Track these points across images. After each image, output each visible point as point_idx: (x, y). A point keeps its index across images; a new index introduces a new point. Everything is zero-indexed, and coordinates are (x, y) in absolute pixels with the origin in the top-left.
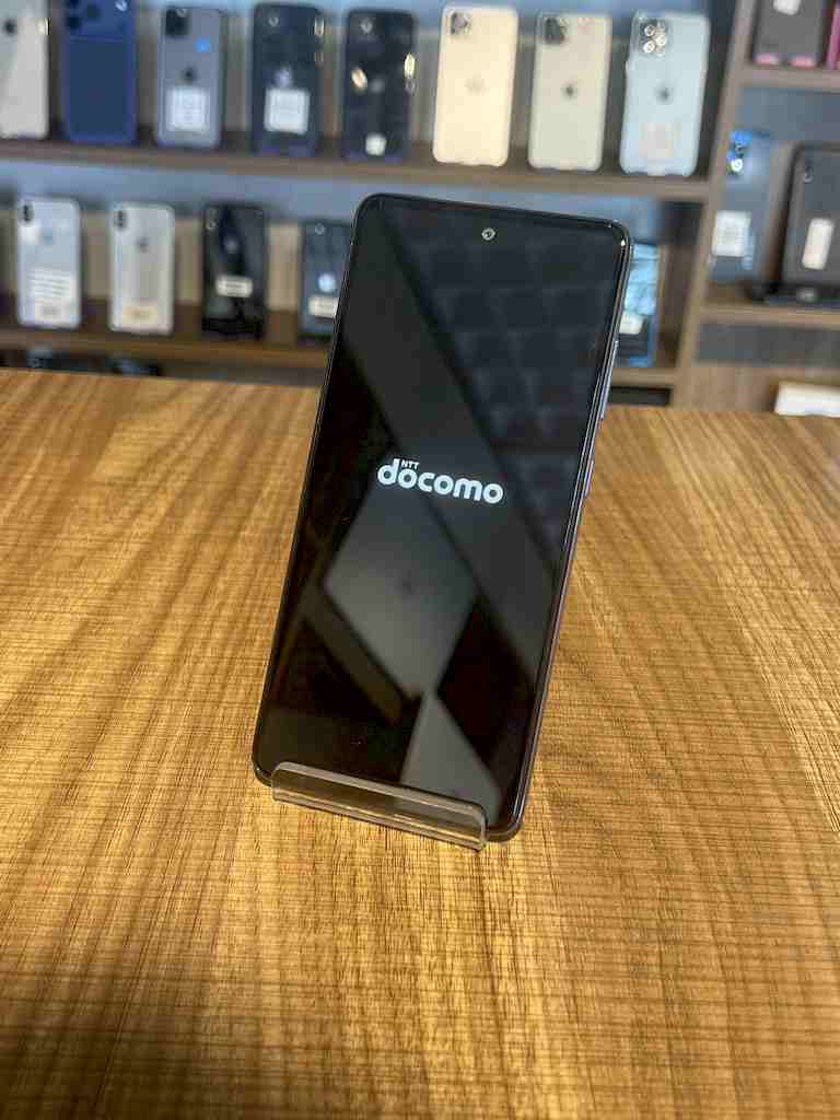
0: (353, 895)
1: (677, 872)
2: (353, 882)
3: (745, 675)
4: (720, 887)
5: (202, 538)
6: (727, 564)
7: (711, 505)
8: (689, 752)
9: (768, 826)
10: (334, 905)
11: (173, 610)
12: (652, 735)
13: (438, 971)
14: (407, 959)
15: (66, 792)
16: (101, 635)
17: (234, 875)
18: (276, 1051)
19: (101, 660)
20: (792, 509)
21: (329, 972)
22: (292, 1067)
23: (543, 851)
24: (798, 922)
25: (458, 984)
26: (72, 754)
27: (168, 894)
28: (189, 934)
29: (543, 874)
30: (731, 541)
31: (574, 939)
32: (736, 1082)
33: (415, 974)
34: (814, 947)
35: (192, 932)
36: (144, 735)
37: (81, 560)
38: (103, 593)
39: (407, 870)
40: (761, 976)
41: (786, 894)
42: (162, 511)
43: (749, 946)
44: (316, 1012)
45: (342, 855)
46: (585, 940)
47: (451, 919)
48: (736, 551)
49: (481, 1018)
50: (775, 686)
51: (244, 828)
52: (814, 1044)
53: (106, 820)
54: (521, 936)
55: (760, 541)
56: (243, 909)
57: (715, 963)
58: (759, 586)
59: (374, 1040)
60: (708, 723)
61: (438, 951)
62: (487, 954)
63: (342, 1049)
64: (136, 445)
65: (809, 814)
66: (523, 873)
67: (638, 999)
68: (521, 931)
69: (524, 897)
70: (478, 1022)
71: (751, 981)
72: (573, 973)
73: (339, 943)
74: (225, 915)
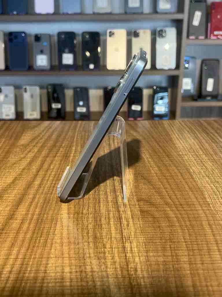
0: (88, 236)
1: (174, 226)
2: (88, 233)
3: (191, 180)
4: (185, 229)
5: (47, 156)
6: (186, 155)
7: (181, 141)
8: (177, 198)
9: (198, 214)
10: (83, 238)
11: (39, 173)
12: (166, 195)
13: (111, 252)
14: (103, 250)
15: (11, 217)
16: (20, 180)
17: (56, 233)
18: (68, 273)
19: (20, 186)
20: (203, 141)
21: (82, 254)
22: (72, 277)
23: (138, 223)
24: (207, 235)
25: (116, 255)
26: (13, 208)
27: (39, 239)
28: (44, 248)
29: (138, 228)
30: (187, 149)
31: (147, 243)
32: (191, 274)
33: (105, 253)
34: (211, 241)
35: (45, 247)
36: (31, 202)
37: (15, 163)
38: (20, 171)
39: (102, 229)
40: (197, 249)
41: (203, 229)
42: (36, 150)
43: (194, 242)
44: (78, 263)
45: (85, 227)
46: (150, 243)
47: (114, 240)
48: (188, 152)
49: (123, 263)
50: (199, 182)
51: (58, 222)
52: (212, 263)
53: (22, 222)
54: (133, 243)
55: (194, 149)
56: (59, 241)
57: (185, 246)
58: (194, 159)
59: (94, 269)
60: (182, 191)
61: (111, 247)
62: (124, 247)
63: (85, 272)
64: (29, 136)
65: (209, 211)
66: (133, 228)
67: (164, 256)
68: (133, 242)
69: (133, 234)
70: (122, 263)
71: (195, 250)
72: (147, 251)
73: (84, 247)
74: (54, 243)
